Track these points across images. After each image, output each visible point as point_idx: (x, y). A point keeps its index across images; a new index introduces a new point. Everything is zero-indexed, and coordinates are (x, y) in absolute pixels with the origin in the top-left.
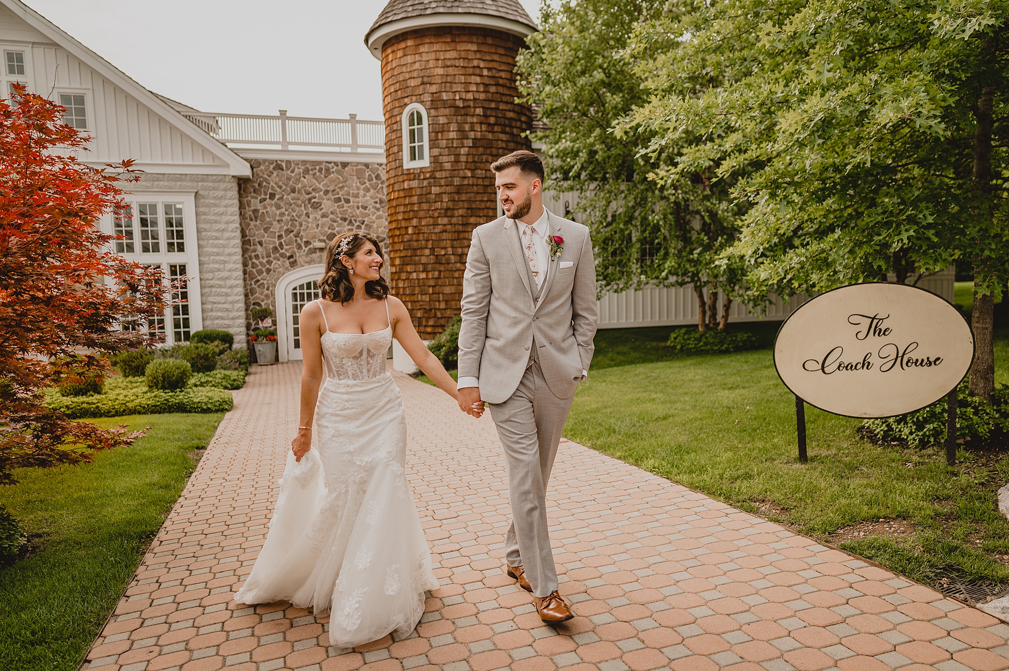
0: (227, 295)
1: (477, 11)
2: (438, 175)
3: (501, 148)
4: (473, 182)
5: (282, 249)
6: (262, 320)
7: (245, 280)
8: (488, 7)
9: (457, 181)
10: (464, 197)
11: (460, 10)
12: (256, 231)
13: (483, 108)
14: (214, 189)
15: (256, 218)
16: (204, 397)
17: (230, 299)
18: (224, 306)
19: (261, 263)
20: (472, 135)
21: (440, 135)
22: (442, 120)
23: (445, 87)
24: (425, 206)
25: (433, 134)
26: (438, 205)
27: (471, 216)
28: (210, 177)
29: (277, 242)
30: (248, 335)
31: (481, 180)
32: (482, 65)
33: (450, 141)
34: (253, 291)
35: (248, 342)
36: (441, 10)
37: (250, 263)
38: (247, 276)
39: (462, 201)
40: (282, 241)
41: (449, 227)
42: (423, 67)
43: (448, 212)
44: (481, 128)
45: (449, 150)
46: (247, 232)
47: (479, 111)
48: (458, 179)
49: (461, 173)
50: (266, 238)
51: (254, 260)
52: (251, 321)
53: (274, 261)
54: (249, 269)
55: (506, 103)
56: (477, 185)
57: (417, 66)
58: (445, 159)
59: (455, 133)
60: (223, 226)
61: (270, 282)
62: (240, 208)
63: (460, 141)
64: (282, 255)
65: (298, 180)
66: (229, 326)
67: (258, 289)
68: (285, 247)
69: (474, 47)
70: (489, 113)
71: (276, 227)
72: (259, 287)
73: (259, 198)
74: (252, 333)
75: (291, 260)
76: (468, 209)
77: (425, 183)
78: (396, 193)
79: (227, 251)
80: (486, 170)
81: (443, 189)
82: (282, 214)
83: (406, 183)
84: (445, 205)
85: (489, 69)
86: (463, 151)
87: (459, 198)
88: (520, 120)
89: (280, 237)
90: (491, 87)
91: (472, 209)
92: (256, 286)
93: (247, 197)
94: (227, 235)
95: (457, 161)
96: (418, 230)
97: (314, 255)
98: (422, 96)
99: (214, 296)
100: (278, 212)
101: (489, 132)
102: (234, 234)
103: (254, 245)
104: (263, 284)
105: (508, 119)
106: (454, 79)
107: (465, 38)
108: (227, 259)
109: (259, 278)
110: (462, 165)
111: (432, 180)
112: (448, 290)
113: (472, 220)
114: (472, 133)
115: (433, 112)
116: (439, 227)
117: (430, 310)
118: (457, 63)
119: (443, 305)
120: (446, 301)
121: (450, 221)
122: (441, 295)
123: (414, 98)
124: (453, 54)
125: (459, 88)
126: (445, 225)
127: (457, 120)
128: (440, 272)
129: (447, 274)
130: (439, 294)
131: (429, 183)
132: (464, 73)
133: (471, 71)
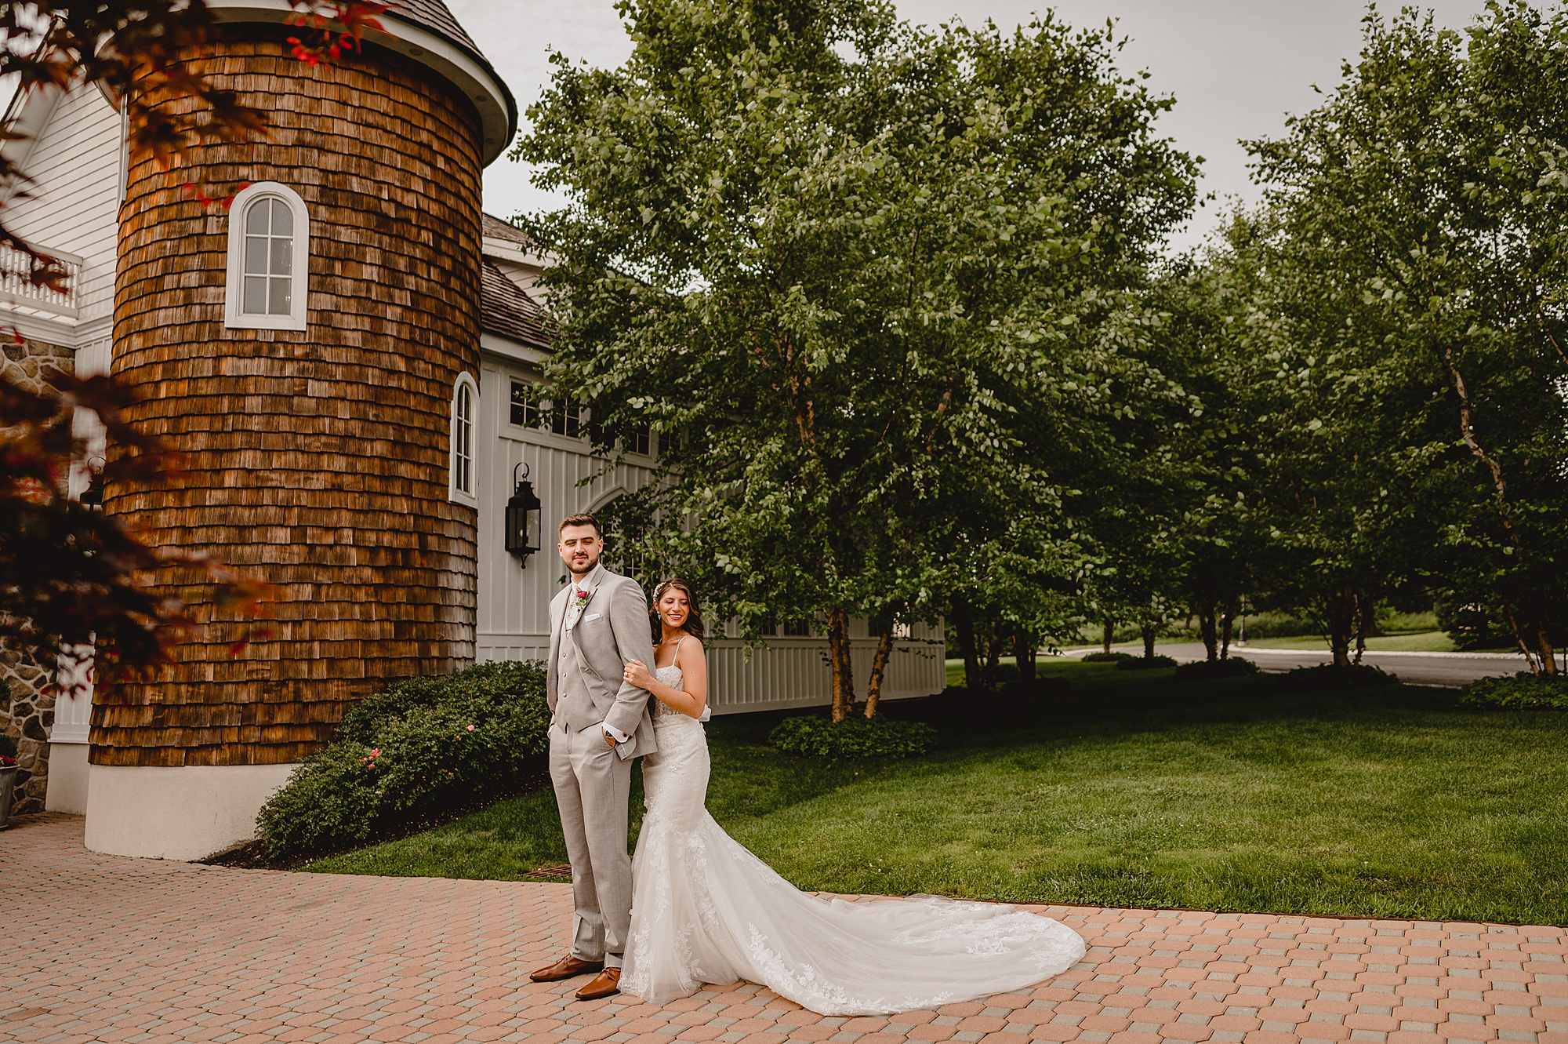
2: (327, 354)
9: (373, 377)
10: (388, 415)
20: (411, 283)
21: (338, 265)
22: (346, 234)
25: (320, 260)
26: (324, 425)
27: (402, 461)
31: (424, 384)
33: (363, 285)
39: (384, 423)
44: (428, 273)
45: (360, 304)
48: (377, 372)
56: (416, 393)
58: (349, 321)
59: (375, 269)
63: (385, 289)
77: (290, 369)
80: (433, 364)
81: (338, 390)
83: (226, 363)
84: (340, 425)
86: (391, 313)
87: (375, 415)
95: (376, 334)
96: (257, 477)
101: (442, 285)
106: (381, 156)
110: (388, 344)
111: (311, 366)
112: (335, 632)
113: (404, 470)
114: (412, 279)
115: (323, 212)
116: (322, 476)
117: (283, 683)
118: (388, 123)
119: (321, 671)
120: (332, 662)
121: (353, 466)
122: (316, 645)
123: (271, 171)
124: (383, 105)
125: (392, 177)
126: (337, 474)
127: (380, 242)
128: (318, 586)
129: (339, 593)
130: (312, 641)
131: (302, 370)
132: (402, 149)
133: (413, 149)
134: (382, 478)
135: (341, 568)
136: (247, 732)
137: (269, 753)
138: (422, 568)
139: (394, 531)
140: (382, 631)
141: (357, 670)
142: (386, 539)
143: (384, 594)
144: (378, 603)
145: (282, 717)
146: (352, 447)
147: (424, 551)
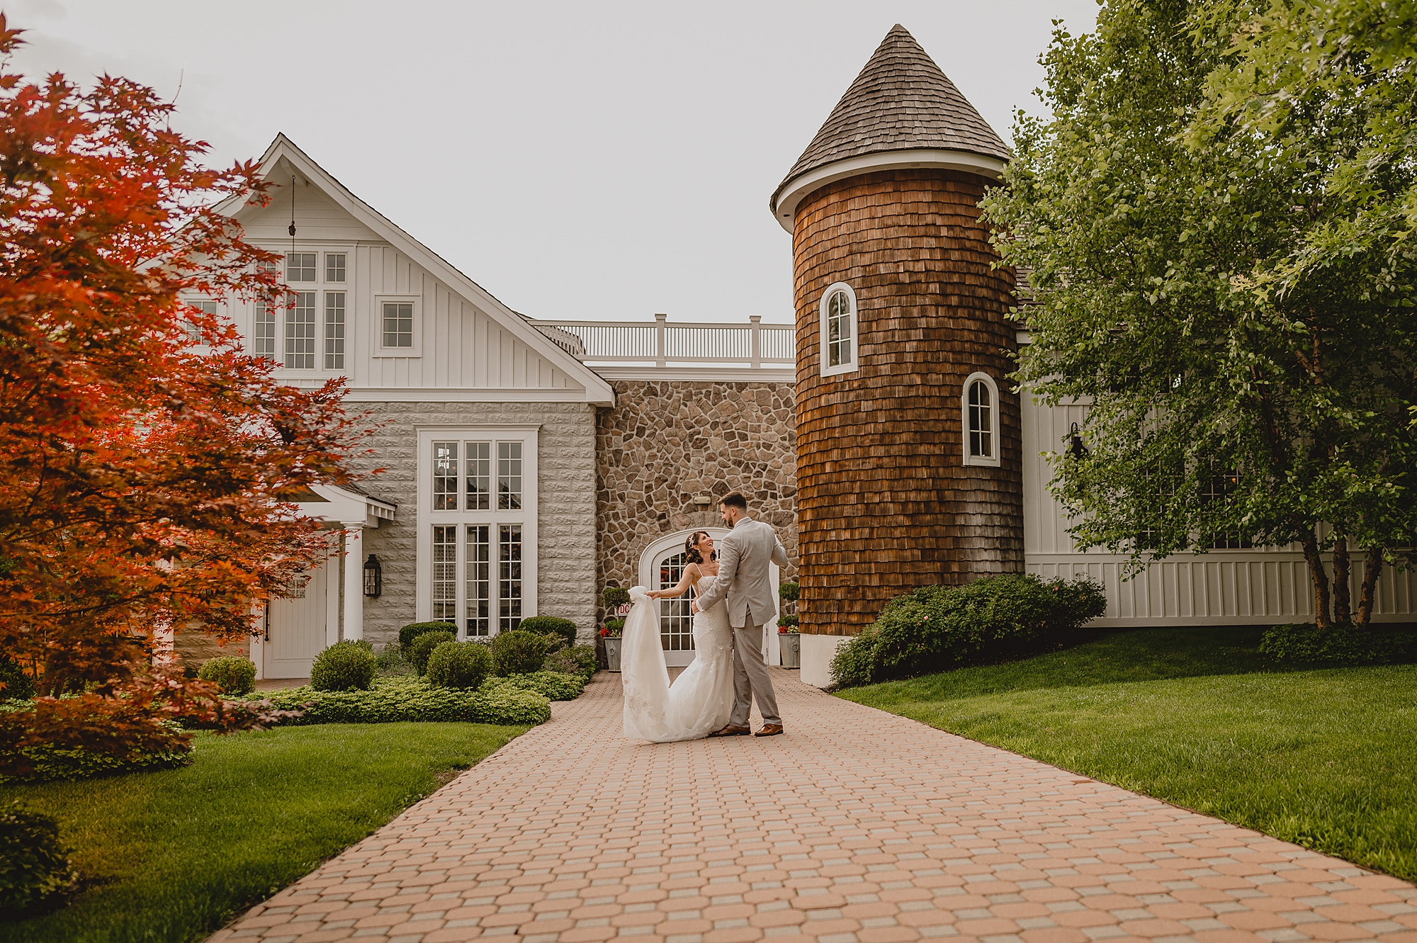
0: (573, 569)
1: (932, 144)
2: (870, 383)
3: (967, 341)
4: (924, 393)
5: (650, 506)
6: (618, 606)
7: (598, 548)
8: (949, 138)
9: (899, 392)
10: (909, 415)
11: (907, 145)
12: (617, 481)
13: (940, 282)
14: (565, 422)
15: (618, 461)
16: (504, 701)
17: (576, 575)
18: (568, 585)
19: (621, 525)
20: (923, 322)
21: (874, 324)
22: (878, 304)
23: (884, 256)
24: (851, 431)
25: (865, 324)
26: (871, 428)
27: (921, 444)
28: (559, 405)
29: (645, 496)
30: (598, 627)
31: (936, 389)
32: (939, 221)
33: (890, 333)
34: (608, 565)
35: (597, 638)
36: (880, 147)
37: (607, 524)
38: (601, 543)
39: (907, 421)
40: (651, 493)
41: (886, 460)
42: (852, 231)
43: (884, 438)
44: (937, 312)
45: (888, 346)
46: (605, 481)
47: (934, 288)
48: (901, 388)
49: (906, 379)
50: (629, 490)
51: (612, 521)
52: (604, 608)
53: (640, 523)
54: (605, 532)
55: (977, 275)
56: (930, 397)
57: (843, 230)
58: (882, 359)
59: (897, 321)
60: (573, 473)
61: (632, 552)
62: (596, 449)
63: (904, 332)
64: (651, 514)
65: (677, 409)
66: (573, 614)
67: (615, 562)
68: (654, 503)
69: (928, 197)
70: (949, 290)
71: (644, 475)
72: (616, 558)
73: (623, 434)
74: (603, 624)
75: (663, 521)
76: (915, 432)
77: (852, 396)
78: (809, 414)
79: (577, 507)
80: (943, 374)
81: (878, 404)
82: (653, 457)
83: (823, 398)
84: (880, 427)
85: (950, 227)
86: (908, 347)
87: (901, 417)
88: (998, 301)
89: (649, 488)
90: (952, 252)
91: (922, 432)
92: (612, 558)
93: (608, 433)
94: (577, 485)
95: (899, 363)
96: (840, 466)
97: (694, 514)
98: (849, 271)
99: (556, 570)
100: (647, 454)
101: (950, 318)
102: (587, 484)
103: (613, 499)
104: (622, 554)
105: (979, 298)
106: (897, 245)
107: (914, 186)
108: (575, 518)
109: (617, 546)
110: (907, 368)
111: (862, 392)
112: (883, 557)
113: (922, 449)
114: (924, 320)
115: (865, 293)
116: (871, 460)
117: (857, 588)
118: (901, 221)
119: (875, 581)
120: (881, 575)
121: (888, 451)
122: (873, 565)
123: (838, 275)
124: (896, 209)
125: (904, 255)
126: (880, 457)
127: (900, 302)
128: (872, 528)
129: (883, 532)
130: (870, 562)
131: (857, 396)
132: (913, 234)
133: (922, 231)
134: (907, 456)
135: (884, 516)
136: (840, 616)
137: (851, 629)
138: (941, 513)
139: (918, 490)
140: (912, 555)
141: (897, 581)
142: (912, 496)
143: (913, 531)
144: (908, 537)
145: (857, 608)
146: (887, 440)
147: (942, 501)
